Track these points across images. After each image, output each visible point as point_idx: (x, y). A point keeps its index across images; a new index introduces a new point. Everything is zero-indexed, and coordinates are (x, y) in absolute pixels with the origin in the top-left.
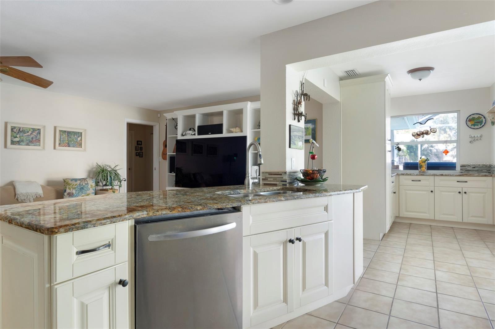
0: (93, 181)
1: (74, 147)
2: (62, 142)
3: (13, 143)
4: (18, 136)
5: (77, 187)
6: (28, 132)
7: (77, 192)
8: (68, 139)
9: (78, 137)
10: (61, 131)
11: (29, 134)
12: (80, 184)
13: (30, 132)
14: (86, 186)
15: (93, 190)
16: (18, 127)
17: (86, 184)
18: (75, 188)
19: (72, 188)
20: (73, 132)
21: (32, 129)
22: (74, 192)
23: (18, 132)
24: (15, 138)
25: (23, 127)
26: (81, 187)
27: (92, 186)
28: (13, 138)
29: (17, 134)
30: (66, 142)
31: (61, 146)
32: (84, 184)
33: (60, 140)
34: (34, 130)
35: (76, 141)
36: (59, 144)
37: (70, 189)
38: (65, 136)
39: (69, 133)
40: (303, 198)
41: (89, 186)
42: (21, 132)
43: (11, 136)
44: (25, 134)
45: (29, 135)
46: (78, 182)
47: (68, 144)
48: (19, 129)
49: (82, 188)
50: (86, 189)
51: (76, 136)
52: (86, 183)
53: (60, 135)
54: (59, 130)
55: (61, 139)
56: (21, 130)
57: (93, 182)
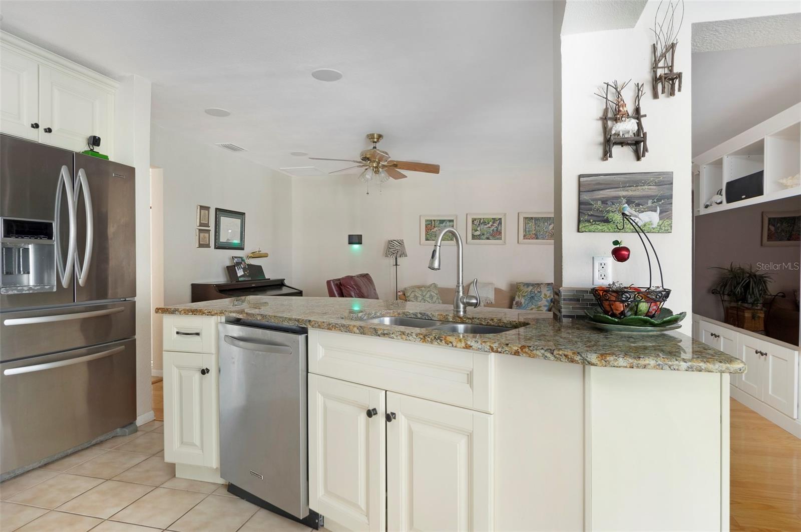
0: (548, 288)
1: (543, 238)
2: (527, 233)
3: (474, 237)
4: (479, 229)
5: (527, 295)
6: (489, 223)
7: (527, 302)
8: (535, 228)
9: (550, 225)
10: (526, 218)
11: (489, 225)
12: (531, 291)
13: (491, 223)
14: (539, 294)
15: (547, 301)
16: (479, 219)
17: (539, 292)
18: (524, 296)
19: (522, 295)
20: (542, 218)
21: (493, 219)
22: (523, 301)
23: (479, 224)
24: (476, 231)
25: (483, 218)
26: (532, 295)
27: (545, 295)
28: (473, 231)
29: (478, 227)
30: (533, 233)
31: (527, 239)
32: (536, 292)
33: (525, 231)
34: (494, 220)
35: (545, 230)
36: (524, 236)
37: (519, 297)
38: (531, 224)
39: (537, 219)
40: (395, 337)
41: (543, 296)
42: (482, 224)
43: (472, 230)
44: (486, 226)
45: (489, 227)
46: (530, 288)
47: (536, 235)
48: (480, 221)
49: (533, 297)
50: (537, 299)
51: (546, 223)
52: (539, 290)
53: (525, 224)
54: (524, 218)
55: (527, 230)
56: (482, 221)
57: (548, 290)
